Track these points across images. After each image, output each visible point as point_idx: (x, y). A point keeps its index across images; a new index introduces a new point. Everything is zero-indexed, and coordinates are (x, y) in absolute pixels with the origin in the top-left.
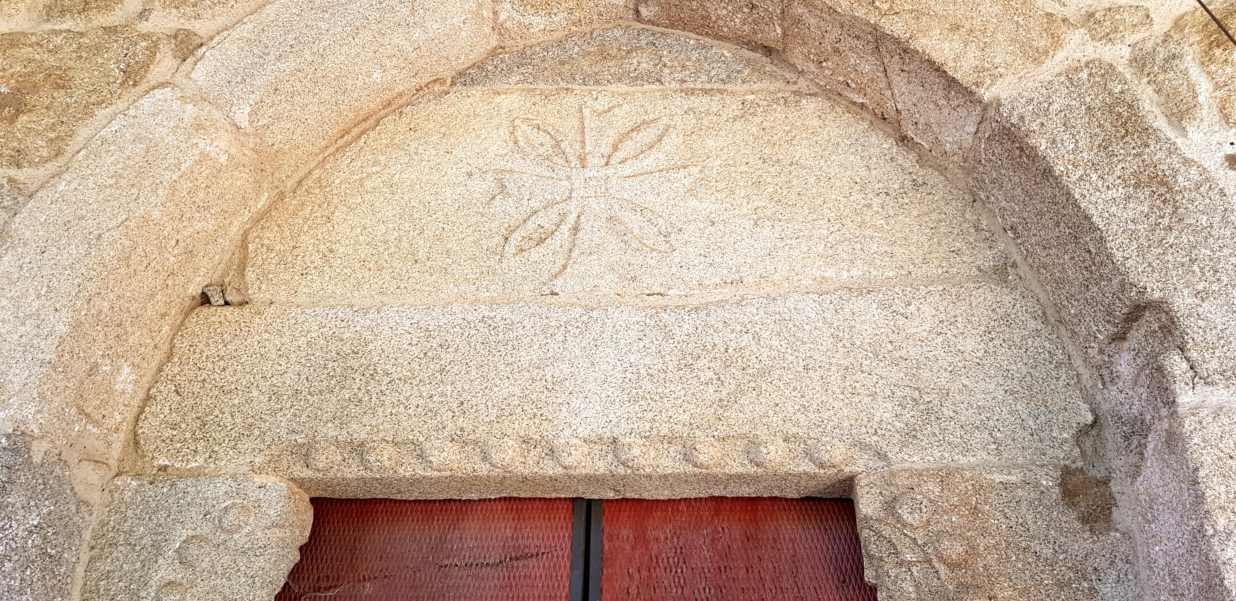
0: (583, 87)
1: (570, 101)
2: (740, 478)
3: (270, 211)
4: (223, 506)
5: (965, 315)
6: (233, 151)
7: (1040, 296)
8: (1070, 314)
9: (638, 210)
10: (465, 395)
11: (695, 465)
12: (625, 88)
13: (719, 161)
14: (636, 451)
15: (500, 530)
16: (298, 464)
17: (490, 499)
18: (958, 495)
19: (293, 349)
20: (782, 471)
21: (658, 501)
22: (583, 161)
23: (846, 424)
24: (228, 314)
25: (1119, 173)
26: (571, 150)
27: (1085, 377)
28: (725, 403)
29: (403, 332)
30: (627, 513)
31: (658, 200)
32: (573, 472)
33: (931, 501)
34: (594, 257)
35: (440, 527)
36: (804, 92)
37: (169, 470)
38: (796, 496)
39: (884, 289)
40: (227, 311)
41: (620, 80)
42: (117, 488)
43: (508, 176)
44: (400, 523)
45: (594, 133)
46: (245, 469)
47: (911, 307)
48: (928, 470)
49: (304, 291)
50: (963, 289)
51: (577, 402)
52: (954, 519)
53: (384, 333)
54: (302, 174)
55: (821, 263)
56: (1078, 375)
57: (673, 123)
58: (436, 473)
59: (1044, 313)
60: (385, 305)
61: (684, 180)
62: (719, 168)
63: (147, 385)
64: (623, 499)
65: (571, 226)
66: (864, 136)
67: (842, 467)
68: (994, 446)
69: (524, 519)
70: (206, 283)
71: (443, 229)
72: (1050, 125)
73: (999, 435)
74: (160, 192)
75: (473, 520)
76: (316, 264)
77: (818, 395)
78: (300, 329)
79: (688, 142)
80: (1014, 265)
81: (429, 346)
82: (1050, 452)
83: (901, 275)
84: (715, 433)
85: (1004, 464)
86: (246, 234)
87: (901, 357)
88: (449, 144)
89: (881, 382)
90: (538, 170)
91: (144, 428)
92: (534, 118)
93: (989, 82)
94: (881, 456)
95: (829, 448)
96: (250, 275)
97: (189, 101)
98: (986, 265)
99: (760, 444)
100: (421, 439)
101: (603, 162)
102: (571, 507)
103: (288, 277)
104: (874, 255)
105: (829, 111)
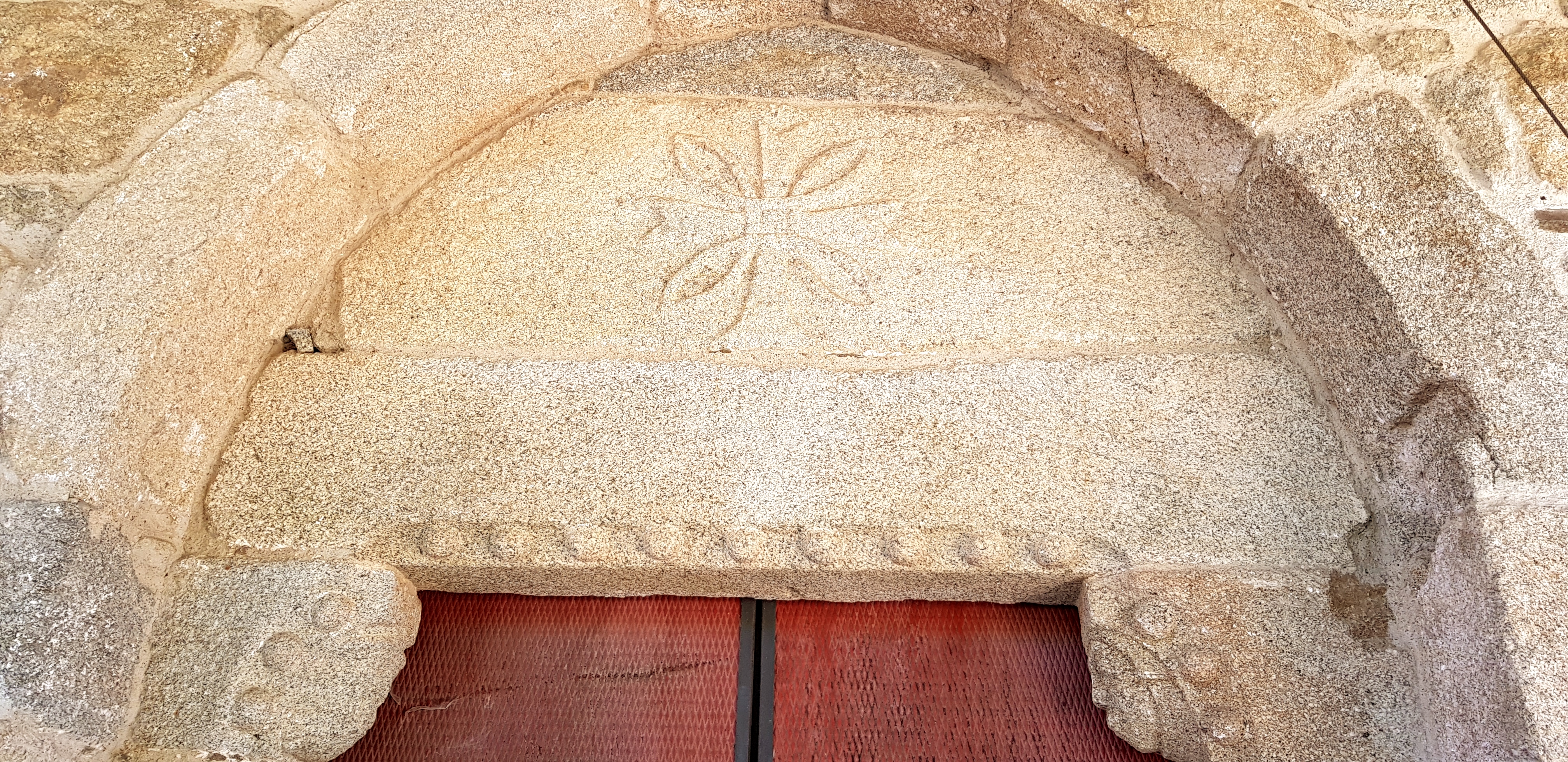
0: (759, 99)
1: (743, 115)
2: (948, 578)
3: (370, 237)
4: (318, 597)
5: (1219, 391)
6: (331, 162)
7: (1308, 371)
8: (1344, 392)
9: (828, 252)
10: (617, 470)
11: (896, 561)
12: (810, 102)
13: (926, 197)
14: (826, 543)
15: (651, 634)
16: (409, 549)
17: (638, 598)
18: (1210, 602)
19: (402, 409)
20: (999, 570)
21: (842, 603)
22: (759, 189)
23: (1078, 516)
24: (319, 362)
25: (1412, 228)
26: (745, 176)
27: (1358, 469)
28: (934, 488)
29: (539, 391)
30: (805, 618)
31: (852, 242)
32: (747, 566)
33: (1177, 609)
34: (775, 307)
35: (576, 630)
36: (1030, 115)
37: (249, 552)
38: (1010, 601)
39: (1124, 357)
40: (319, 358)
41: (804, 92)
42: (184, 573)
43: (667, 205)
44: (528, 624)
45: (773, 156)
46: (345, 553)
47: (1156, 380)
48: (1174, 572)
49: (415, 338)
50: (1218, 360)
51: (754, 482)
52: (1204, 630)
53: (515, 392)
54: (408, 193)
55: (1049, 323)
56: (1351, 466)
57: (870, 148)
58: (580, 563)
59: (1312, 391)
60: (516, 358)
61: (884, 218)
62: (926, 204)
63: (219, 448)
64: (801, 601)
65: (745, 270)
66: (1101, 173)
67: (1071, 567)
68: (1252, 546)
69: (680, 622)
70: (290, 324)
71: (588, 267)
72: (1332, 169)
73: (1257, 533)
74: (246, 209)
75: (618, 622)
76: (429, 305)
77: (1045, 481)
78: (411, 384)
79: (889, 171)
80: (1278, 333)
81: (571, 409)
82: (1317, 554)
83: (1145, 341)
84: (922, 524)
85: (1264, 567)
86: (339, 265)
87: (1143, 439)
88: (593, 162)
89: (1119, 467)
90: (704, 199)
91: (216, 500)
92: (698, 134)
93: (1261, 113)
94: (1118, 554)
95: (1057, 544)
96: (347, 316)
97: (279, 97)
98: (1247, 332)
99: (974, 538)
100: (564, 522)
101: (784, 193)
102: (737, 609)
103: (395, 320)
104: (1113, 317)
105: (1059, 139)
